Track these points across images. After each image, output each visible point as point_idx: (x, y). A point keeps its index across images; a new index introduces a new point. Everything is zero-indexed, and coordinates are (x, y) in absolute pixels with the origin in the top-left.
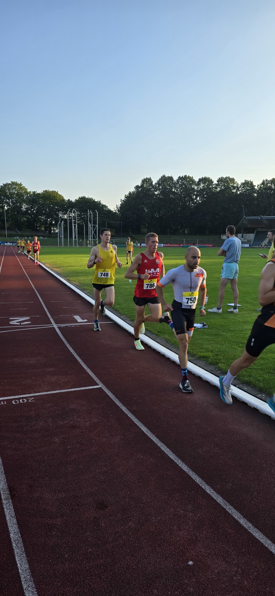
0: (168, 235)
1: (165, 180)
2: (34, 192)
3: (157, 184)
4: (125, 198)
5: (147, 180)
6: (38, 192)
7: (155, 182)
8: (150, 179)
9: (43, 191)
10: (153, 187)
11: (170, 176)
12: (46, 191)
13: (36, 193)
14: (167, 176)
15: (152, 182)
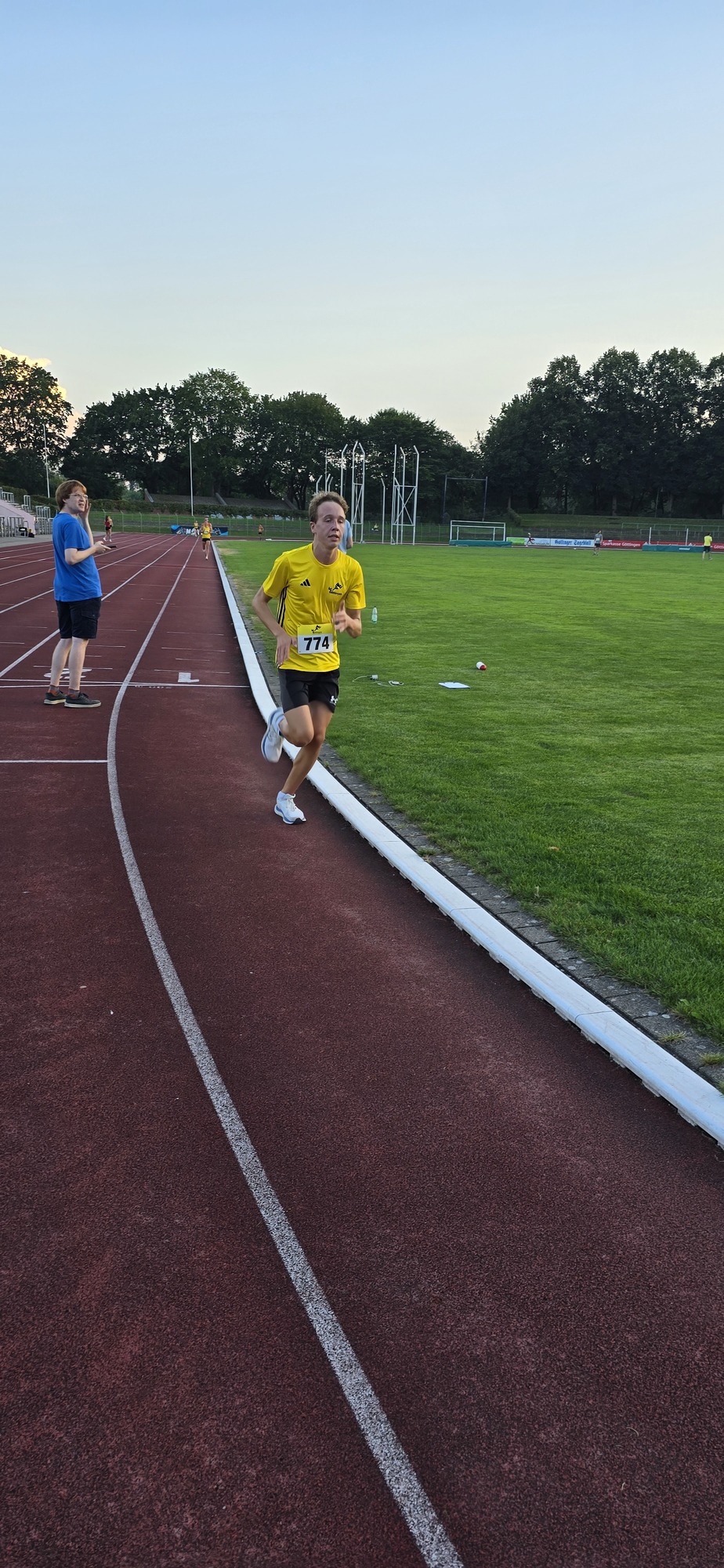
0: (612, 517)
1: (616, 364)
2: (266, 398)
3: (593, 374)
4: (503, 414)
5: (566, 364)
6: (276, 398)
7: (585, 366)
8: (572, 361)
9: (290, 394)
10: (580, 383)
11: (630, 351)
12: (296, 395)
13: (271, 400)
14: (620, 350)
15: (579, 368)
